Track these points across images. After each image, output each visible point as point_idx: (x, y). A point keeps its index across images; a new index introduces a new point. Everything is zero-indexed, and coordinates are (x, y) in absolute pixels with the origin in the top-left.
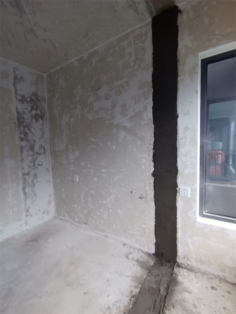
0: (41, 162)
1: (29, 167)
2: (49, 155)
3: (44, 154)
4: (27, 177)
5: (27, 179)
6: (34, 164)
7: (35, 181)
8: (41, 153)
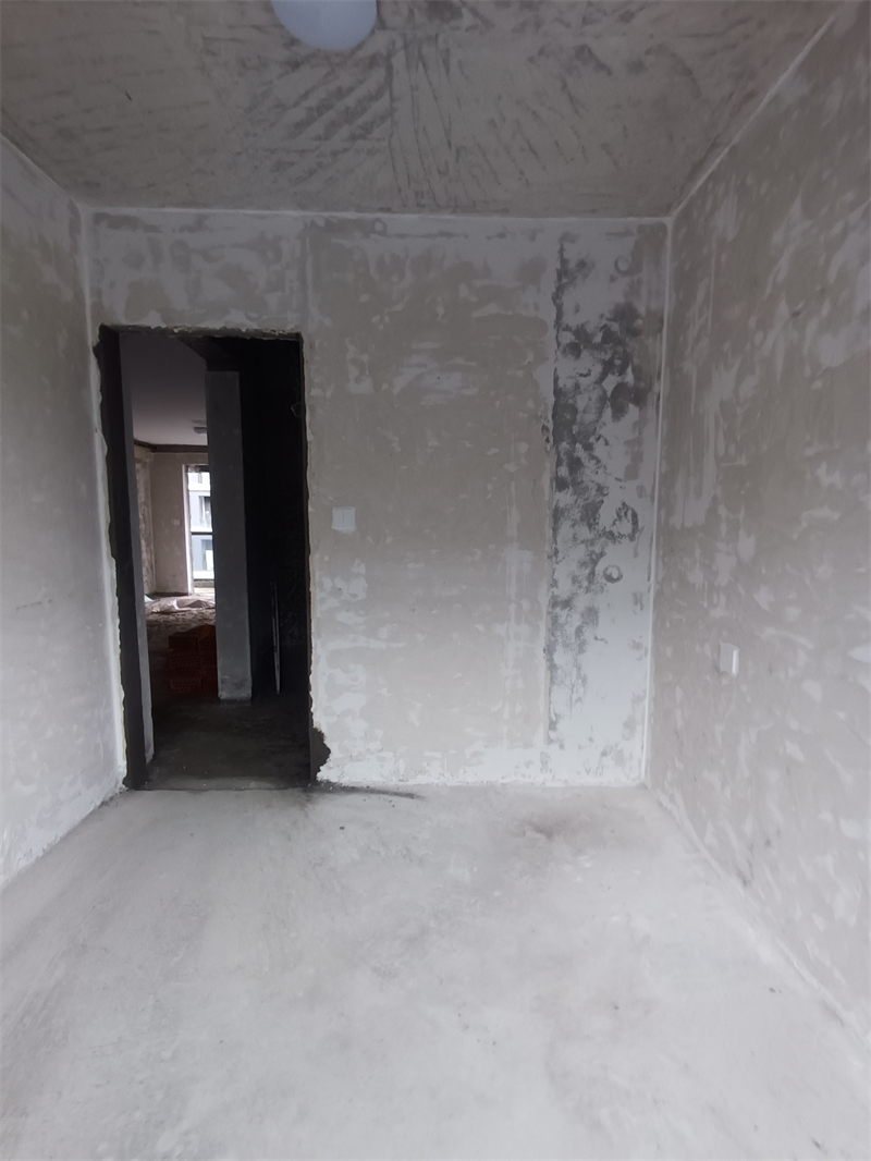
0: (618, 569)
1: (575, 580)
2: (651, 545)
3: (632, 538)
4: (562, 614)
5: (562, 620)
6: (592, 573)
7: (588, 634)
8: (621, 536)
